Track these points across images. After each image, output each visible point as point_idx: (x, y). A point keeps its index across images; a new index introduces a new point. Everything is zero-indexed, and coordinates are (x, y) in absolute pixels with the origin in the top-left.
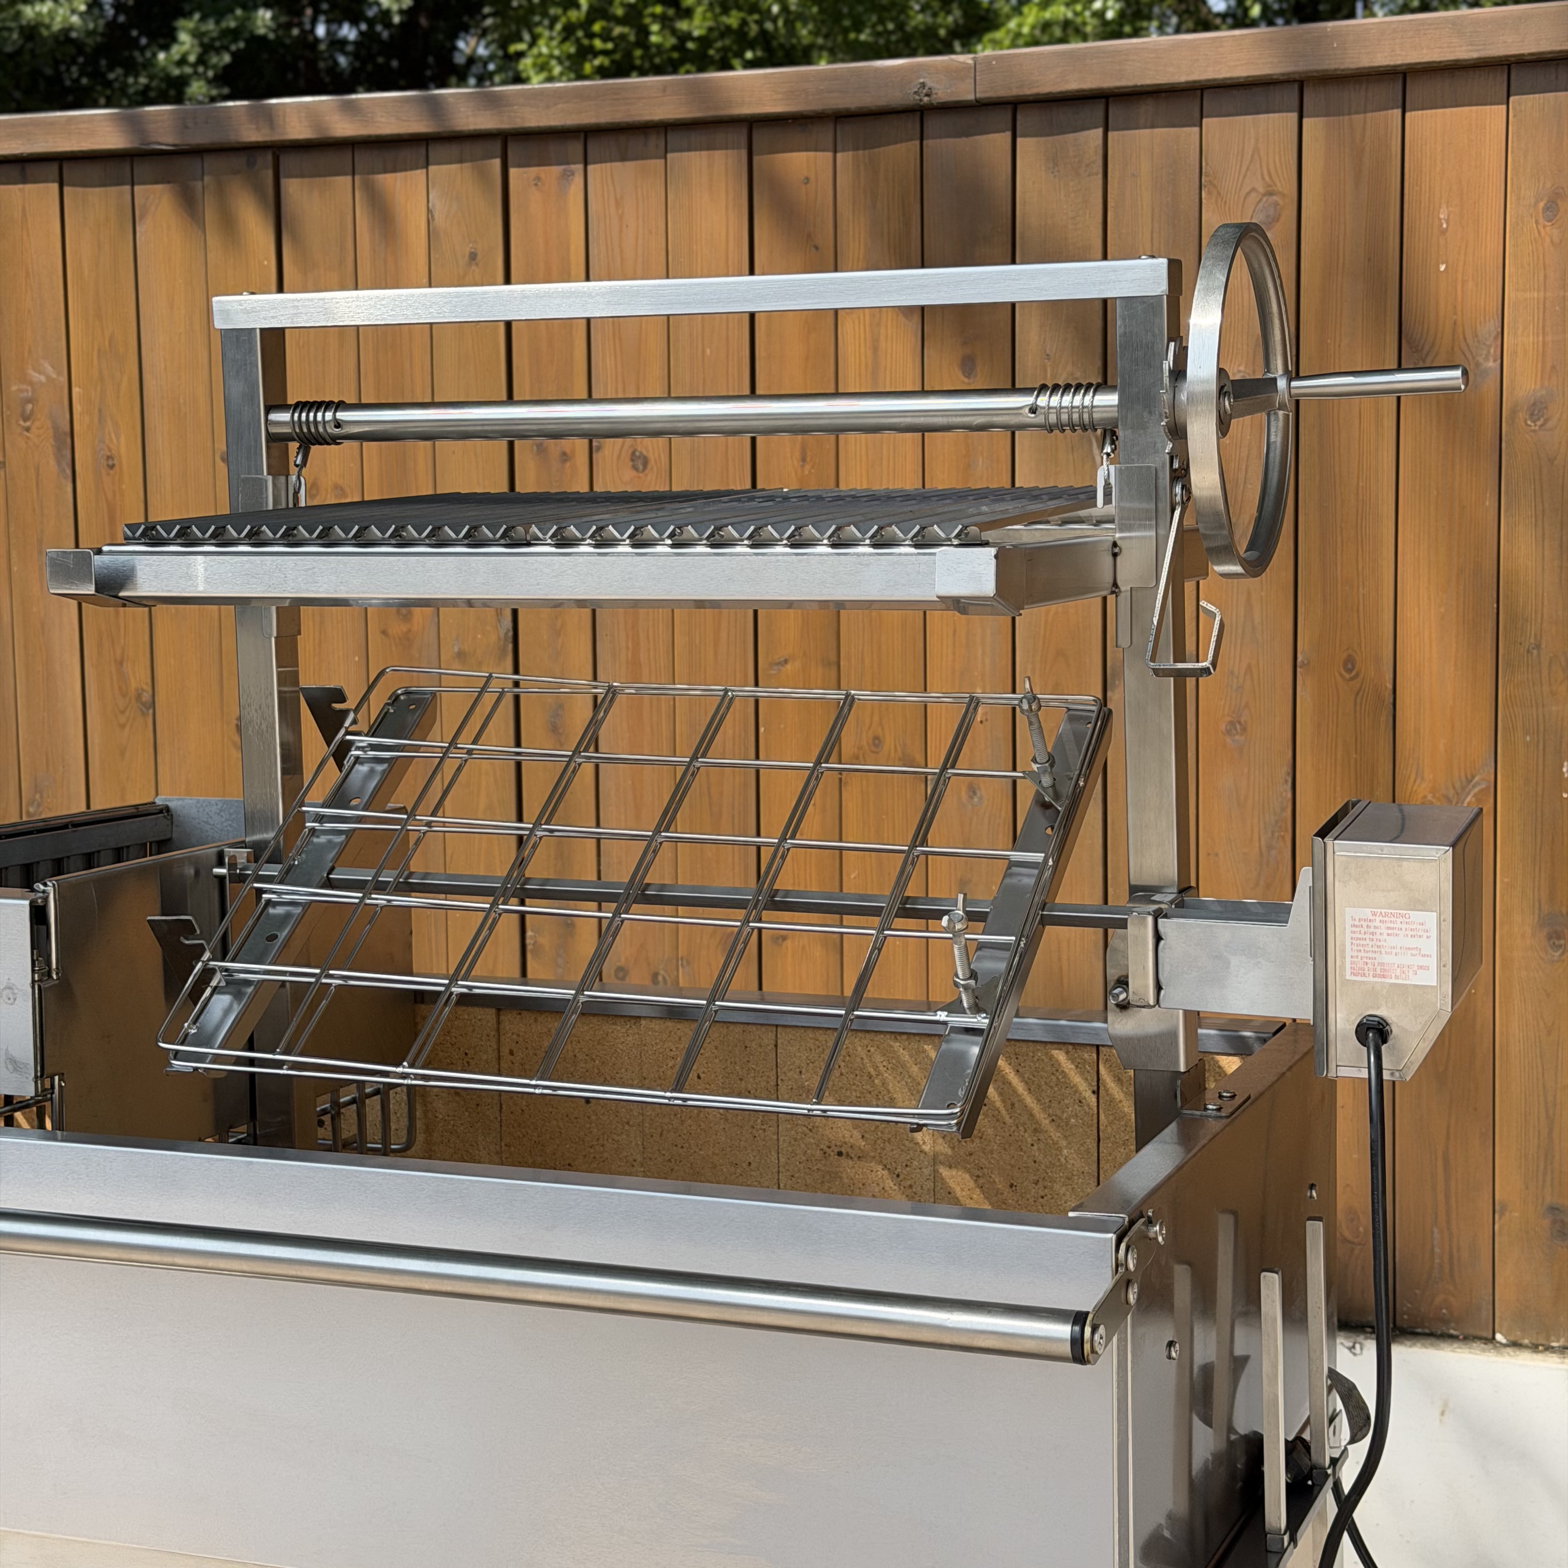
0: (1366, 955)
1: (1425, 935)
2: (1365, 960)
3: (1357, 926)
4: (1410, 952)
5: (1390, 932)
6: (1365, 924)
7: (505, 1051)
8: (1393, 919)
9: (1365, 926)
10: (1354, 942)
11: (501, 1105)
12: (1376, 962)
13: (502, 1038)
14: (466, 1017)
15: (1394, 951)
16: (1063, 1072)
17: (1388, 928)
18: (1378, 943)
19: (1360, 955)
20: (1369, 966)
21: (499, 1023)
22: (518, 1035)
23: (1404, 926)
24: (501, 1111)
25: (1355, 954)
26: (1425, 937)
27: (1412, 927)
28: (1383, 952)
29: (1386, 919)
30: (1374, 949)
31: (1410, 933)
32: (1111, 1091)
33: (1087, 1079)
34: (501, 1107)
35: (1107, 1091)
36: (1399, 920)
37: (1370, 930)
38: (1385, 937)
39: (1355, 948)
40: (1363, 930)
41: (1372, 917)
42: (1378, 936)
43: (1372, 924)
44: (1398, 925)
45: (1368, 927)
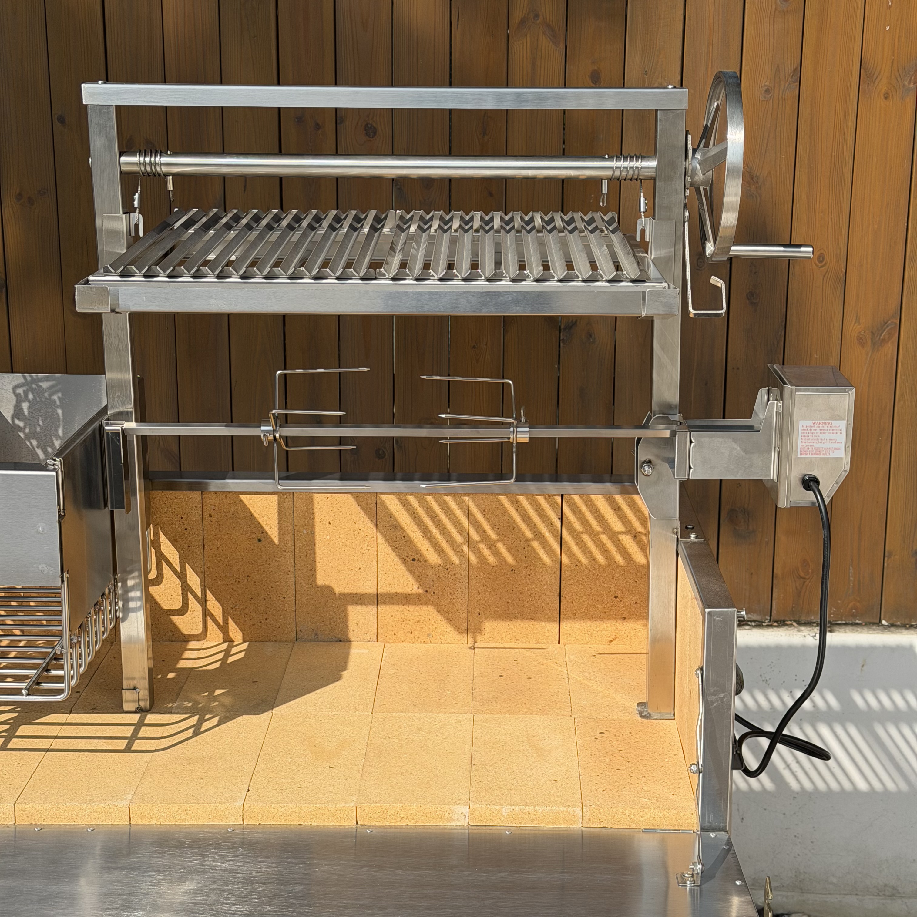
0: (808, 444)
2: (807, 447)
3: (805, 430)
4: (831, 441)
5: (821, 431)
6: (809, 429)
7: (206, 515)
8: (823, 425)
10: (803, 438)
12: (813, 447)
13: (205, 508)
14: (182, 496)
15: (823, 441)
16: (542, 509)
18: (815, 438)
19: (805, 444)
20: (810, 449)
21: (203, 499)
22: (215, 506)
25: (803, 444)
26: (839, 433)
27: (833, 428)
28: (817, 442)
29: (820, 425)
30: (813, 441)
31: (831, 432)
32: (569, 518)
33: (555, 512)
35: (567, 518)
36: (826, 426)
37: (811, 432)
38: (819, 434)
39: (803, 441)
40: (807, 432)
41: (813, 425)
42: (815, 434)
43: (812, 428)
44: (826, 428)
45: (811, 430)
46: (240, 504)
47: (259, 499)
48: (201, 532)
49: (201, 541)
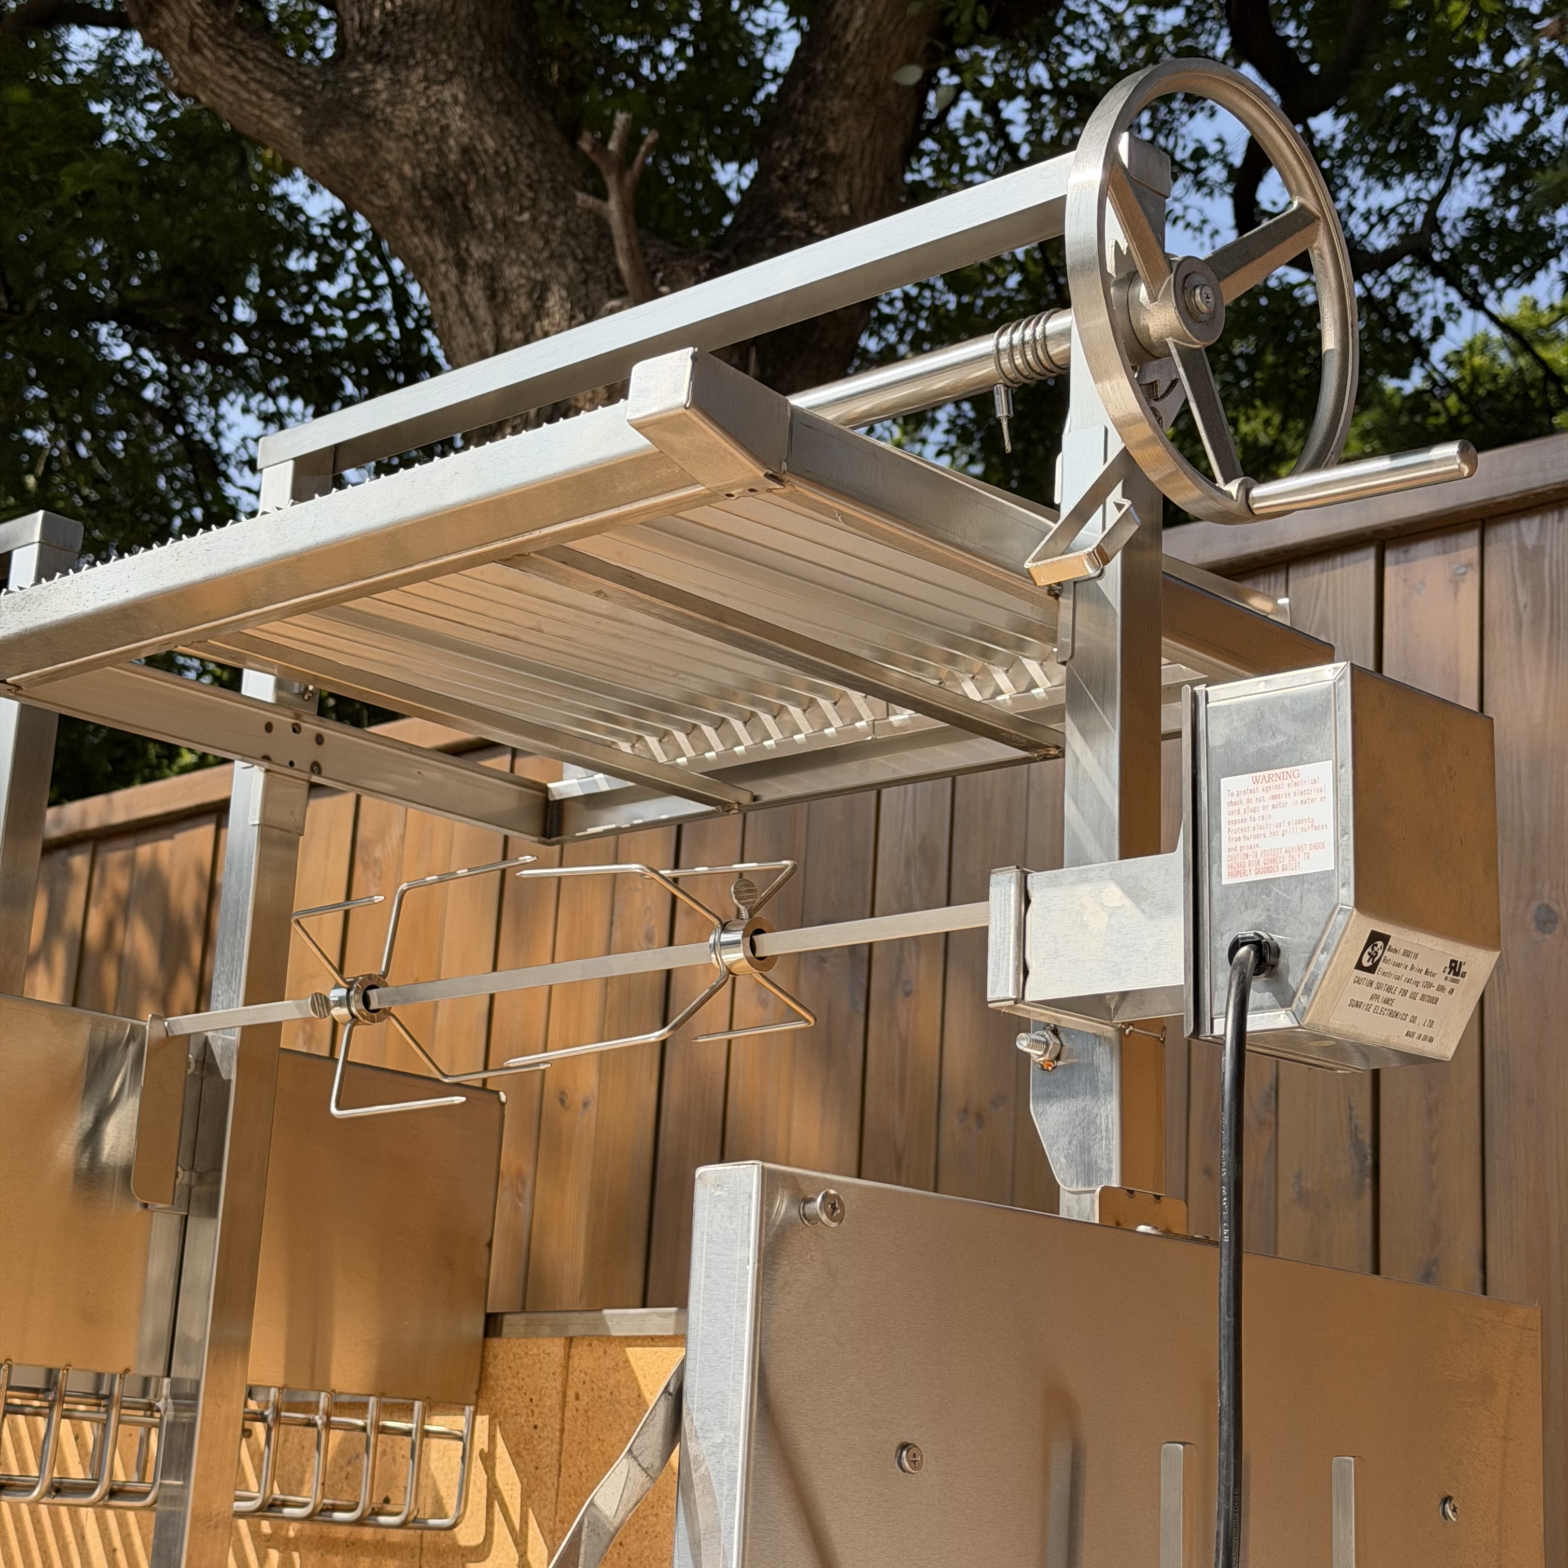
0: (1248, 843)
1: (1318, 796)
2: (1245, 851)
3: (1236, 803)
4: (1300, 826)
5: (1275, 802)
6: (1244, 798)
7: (571, 1394)
8: (1278, 783)
9: (1244, 801)
10: (1232, 827)
11: (560, 1467)
12: (1259, 850)
13: (569, 1377)
14: (535, 1351)
15: (1280, 830)
17: (1274, 797)
18: (1262, 823)
19: (1239, 844)
20: (1250, 858)
21: (568, 1357)
22: (586, 1374)
23: (1292, 790)
24: (559, 1476)
25: (1234, 844)
26: (1318, 800)
27: (1301, 788)
28: (1268, 835)
29: (1271, 784)
30: (1257, 832)
31: (1299, 798)
34: (560, 1471)
36: (1286, 782)
37: (1251, 806)
38: (1270, 811)
39: (1234, 836)
40: (1242, 807)
41: (1253, 786)
42: (1261, 812)
43: (1253, 796)
44: (1286, 790)
45: (1249, 801)
46: (624, 1368)
47: (654, 1357)
48: (558, 1433)
49: (556, 1456)
